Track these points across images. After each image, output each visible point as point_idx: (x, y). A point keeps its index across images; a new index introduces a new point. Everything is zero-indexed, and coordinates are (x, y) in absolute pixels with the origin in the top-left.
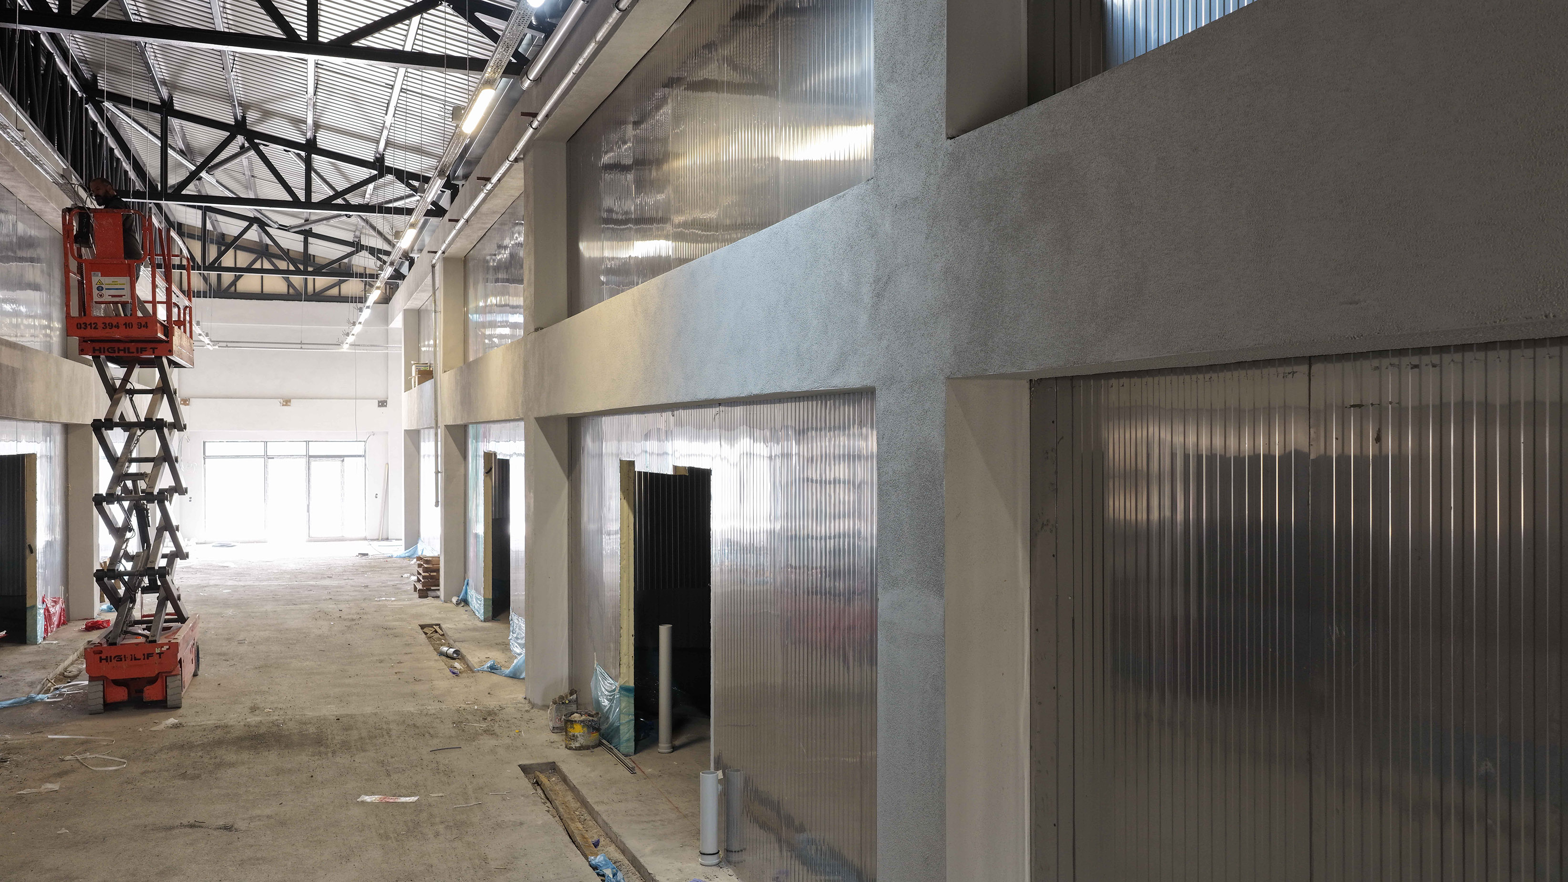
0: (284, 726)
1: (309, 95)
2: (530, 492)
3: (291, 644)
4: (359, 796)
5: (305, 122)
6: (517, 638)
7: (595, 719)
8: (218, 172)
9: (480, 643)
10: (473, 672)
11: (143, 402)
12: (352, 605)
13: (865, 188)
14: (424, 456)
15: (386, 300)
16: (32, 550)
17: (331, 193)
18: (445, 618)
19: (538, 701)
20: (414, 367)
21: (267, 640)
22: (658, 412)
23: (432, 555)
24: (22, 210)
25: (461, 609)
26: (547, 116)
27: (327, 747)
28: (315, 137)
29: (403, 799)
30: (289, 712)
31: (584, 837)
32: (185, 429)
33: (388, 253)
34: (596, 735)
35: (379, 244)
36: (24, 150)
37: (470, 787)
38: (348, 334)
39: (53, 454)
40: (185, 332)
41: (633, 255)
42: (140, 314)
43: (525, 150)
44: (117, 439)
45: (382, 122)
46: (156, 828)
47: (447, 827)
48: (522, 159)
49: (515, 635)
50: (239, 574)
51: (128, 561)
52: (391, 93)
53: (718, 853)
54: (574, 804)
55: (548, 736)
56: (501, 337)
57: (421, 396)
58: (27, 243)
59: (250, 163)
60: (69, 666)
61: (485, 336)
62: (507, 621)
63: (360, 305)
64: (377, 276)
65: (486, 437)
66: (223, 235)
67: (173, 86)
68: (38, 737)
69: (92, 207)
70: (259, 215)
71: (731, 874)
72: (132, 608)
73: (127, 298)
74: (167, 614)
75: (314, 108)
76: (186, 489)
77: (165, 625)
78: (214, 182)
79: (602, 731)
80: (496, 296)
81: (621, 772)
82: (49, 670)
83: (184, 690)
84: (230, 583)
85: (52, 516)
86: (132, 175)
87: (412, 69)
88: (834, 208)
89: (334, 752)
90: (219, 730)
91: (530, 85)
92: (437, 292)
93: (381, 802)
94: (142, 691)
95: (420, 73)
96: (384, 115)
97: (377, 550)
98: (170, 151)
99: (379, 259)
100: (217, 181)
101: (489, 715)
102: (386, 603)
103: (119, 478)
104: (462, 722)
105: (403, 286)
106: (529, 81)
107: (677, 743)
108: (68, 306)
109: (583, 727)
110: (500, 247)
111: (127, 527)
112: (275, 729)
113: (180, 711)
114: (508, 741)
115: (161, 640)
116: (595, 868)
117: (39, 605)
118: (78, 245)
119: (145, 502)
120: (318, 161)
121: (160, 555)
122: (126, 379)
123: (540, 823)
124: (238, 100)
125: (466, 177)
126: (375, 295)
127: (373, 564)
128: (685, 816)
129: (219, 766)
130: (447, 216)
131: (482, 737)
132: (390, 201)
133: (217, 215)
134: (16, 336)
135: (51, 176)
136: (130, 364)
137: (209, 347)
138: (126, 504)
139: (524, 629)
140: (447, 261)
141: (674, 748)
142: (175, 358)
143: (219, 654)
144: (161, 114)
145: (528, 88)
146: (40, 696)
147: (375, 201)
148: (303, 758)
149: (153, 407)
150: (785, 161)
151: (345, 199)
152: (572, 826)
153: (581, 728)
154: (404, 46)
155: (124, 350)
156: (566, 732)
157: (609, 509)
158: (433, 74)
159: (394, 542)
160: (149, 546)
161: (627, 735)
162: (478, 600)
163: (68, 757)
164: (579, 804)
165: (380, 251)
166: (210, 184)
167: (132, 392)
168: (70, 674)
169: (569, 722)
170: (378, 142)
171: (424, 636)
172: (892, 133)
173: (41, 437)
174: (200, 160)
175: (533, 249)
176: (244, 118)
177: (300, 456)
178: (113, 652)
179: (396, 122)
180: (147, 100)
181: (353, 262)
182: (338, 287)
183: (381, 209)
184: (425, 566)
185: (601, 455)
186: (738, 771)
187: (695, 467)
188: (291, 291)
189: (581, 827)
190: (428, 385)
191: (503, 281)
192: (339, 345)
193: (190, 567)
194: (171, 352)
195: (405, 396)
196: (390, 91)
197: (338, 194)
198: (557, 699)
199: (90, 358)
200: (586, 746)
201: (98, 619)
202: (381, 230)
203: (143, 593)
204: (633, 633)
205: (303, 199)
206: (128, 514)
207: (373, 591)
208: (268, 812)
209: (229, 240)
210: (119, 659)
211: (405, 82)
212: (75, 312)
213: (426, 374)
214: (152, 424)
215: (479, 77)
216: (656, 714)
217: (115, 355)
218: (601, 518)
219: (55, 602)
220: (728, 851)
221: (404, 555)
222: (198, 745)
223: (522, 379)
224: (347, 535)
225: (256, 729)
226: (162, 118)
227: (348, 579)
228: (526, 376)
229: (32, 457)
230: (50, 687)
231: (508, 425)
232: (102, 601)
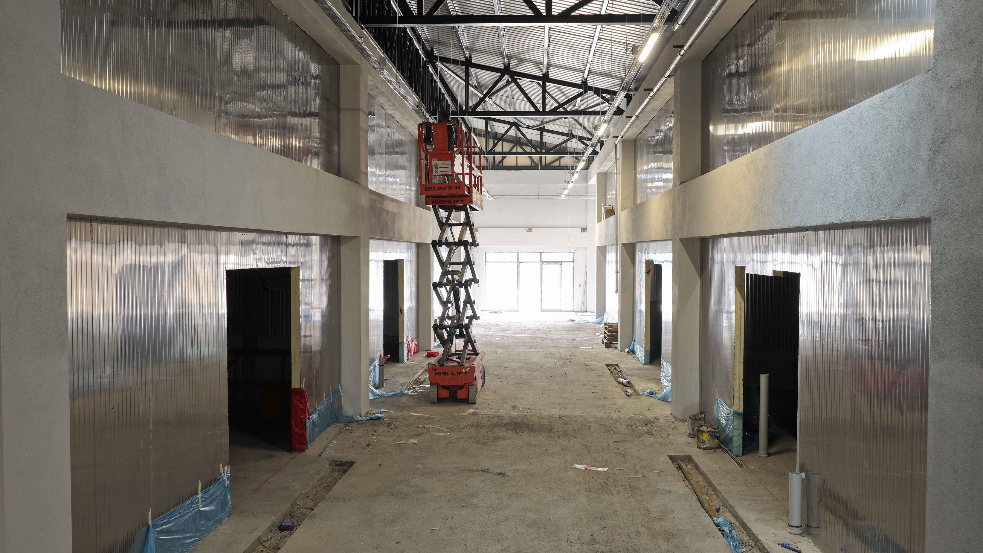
0: (531, 419)
1: (545, 47)
2: (676, 285)
3: (533, 371)
4: (574, 464)
5: (542, 64)
6: (666, 376)
7: (717, 431)
8: (495, 97)
9: (642, 378)
10: (639, 395)
11: (457, 230)
12: (567, 350)
13: (925, 76)
14: (608, 262)
15: (587, 168)
16: (402, 312)
17: (556, 105)
18: (621, 361)
19: (679, 416)
20: (603, 208)
21: (520, 368)
22: (763, 235)
23: (612, 322)
24: (398, 126)
25: (630, 356)
26: (690, 47)
27: (554, 433)
28: (548, 72)
29: (598, 469)
30: (533, 411)
31: (710, 505)
32: (478, 246)
33: (590, 140)
34: (717, 441)
35: (584, 134)
36: (400, 93)
37: (638, 466)
38: (565, 189)
39: (411, 259)
40: (478, 190)
41: (746, 133)
42: (456, 181)
43: (675, 70)
44: (444, 251)
45: (586, 59)
46: (466, 470)
47: (625, 489)
48: (673, 75)
49: (664, 374)
50: (504, 329)
51: (449, 320)
52: (592, 41)
53: (801, 526)
54: (703, 484)
55: (685, 439)
56: (658, 188)
57: (607, 225)
58: (400, 143)
59: (512, 90)
60: (419, 376)
61: (647, 188)
62: (659, 365)
63: (572, 171)
64: (583, 153)
65: (647, 251)
66: (496, 133)
67: (471, 50)
68: (406, 414)
69: (432, 122)
70: (516, 121)
71: (810, 542)
72: (451, 346)
73: (450, 173)
74: (469, 351)
75: (548, 55)
76: (478, 280)
77: (468, 356)
78: (492, 103)
79: (721, 439)
80: (654, 162)
81: (733, 466)
82: (410, 378)
83: (477, 394)
84: (499, 334)
85: (411, 293)
86: (450, 102)
87: (605, 25)
88: (899, 92)
89: (558, 437)
90: (496, 418)
91: (679, 27)
92: (618, 161)
93: (586, 469)
94: (456, 393)
95: (610, 27)
96: (587, 55)
97: (581, 318)
98: (470, 87)
99: (584, 143)
100: (494, 103)
101: (649, 422)
102: (586, 350)
103: (445, 273)
104: (632, 426)
105: (597, 159)
106: (678, 25)
107: (771, 451)
108: (421, 178)
109: (709, 435)
110: (658, 131)
111: (448, 301)
112: (526, 420)
113: (475, 406)
114: (661, 440)
115: (466, 365)
116: (717, 525)
117: (405, 342)
118: (425, 144)
119: (458, 287)
120: (550, 86)
121: (465, 317)
122: (448, 218)
123: (682, 492)
124: (506, 54)
125: (636, 89)
126: (582, 165)
127: (578, 326)
128: (778, 500)
129: (497, 438)
130: (625, 115)
131: (645, 436)
132: (591, 107)
133: (493, 122)
134: (395, 195)
135: (412, 106)
136: (449, 209)
137: (488, 198)
138: (448, 288)
139: (671, 370)
140: (624, 142)
141: (769, 455)
142: (474, 206)
143: (495, 375)
144: (465, 66)
145: (677, 30)
146: (407, 391)
147: (581, 108)
148: (541, 438)
149: (462, 233)
150: (859, 62)
151: (564, 108)
152: (702, 497)
153: (707, 436)
154: (600, 12)
155: (448, 202)
156: (698, 437)
157: (728, 298)
158: (618, 27)
159: (590, 314)
160: (460, 312)
161: (738, 443)
162: (641, 352)
163: (421, 426)
164: (706, 484)
165: (585, 138)
166: (490, 104)
167: (452, 225)
168: (420, 381)
169: (700, 432)
170: (584, 72)
171: (609, 371)
172: (949, 35)
173: (406, 250)
174: (485, 91)
175: (679, 132)
176: (509, 64)
177: (537, 261)
178: (441, 370)
179: (595, 59)
180: (458, 59)
181: (568, 146)
182: (559, 161)
183: (585, 112)
184: (609, 329)
185: (722, 262)
186: (816, 474)
187: (789, 271)
188: (533, 164)
189: (708, 498)
190: (612, 219)
191: (660, 152)
192: (559, 195)
193: (478, 324)
194: (471, 202)
195: (597, 225)
196: (592, 40)
197: (561, 105)
198: (692, 416)
199: (431, 206)
200: (710, 447)
201: (433, 351)
202: (585, 126)
203: (456, 338)
204: (743, 378)
205: (541, 109)
206: (449, 293)
207: (578, 342)
208: (523, 468)
209: (499, 136)
210: (445, 374)
211: (601, 34)
212: (424, 182)
213: (610, 212)
214: (461, 243)
215: (650, 26)
216: (757, 431)
217: (442, 204)
218: (721, 302)
219: (412, 340)
220: (808, 526)
221: (596, 322)
222: (485, 426)
223: (671, 214)
224: (563, 309)
225: (515, 419)
226: (466, 68)
227: (564, 335)
228: (674, 213)
229: (402, 261)
230: (411, 387)
231: (661, 243)
232: (435, 341)
